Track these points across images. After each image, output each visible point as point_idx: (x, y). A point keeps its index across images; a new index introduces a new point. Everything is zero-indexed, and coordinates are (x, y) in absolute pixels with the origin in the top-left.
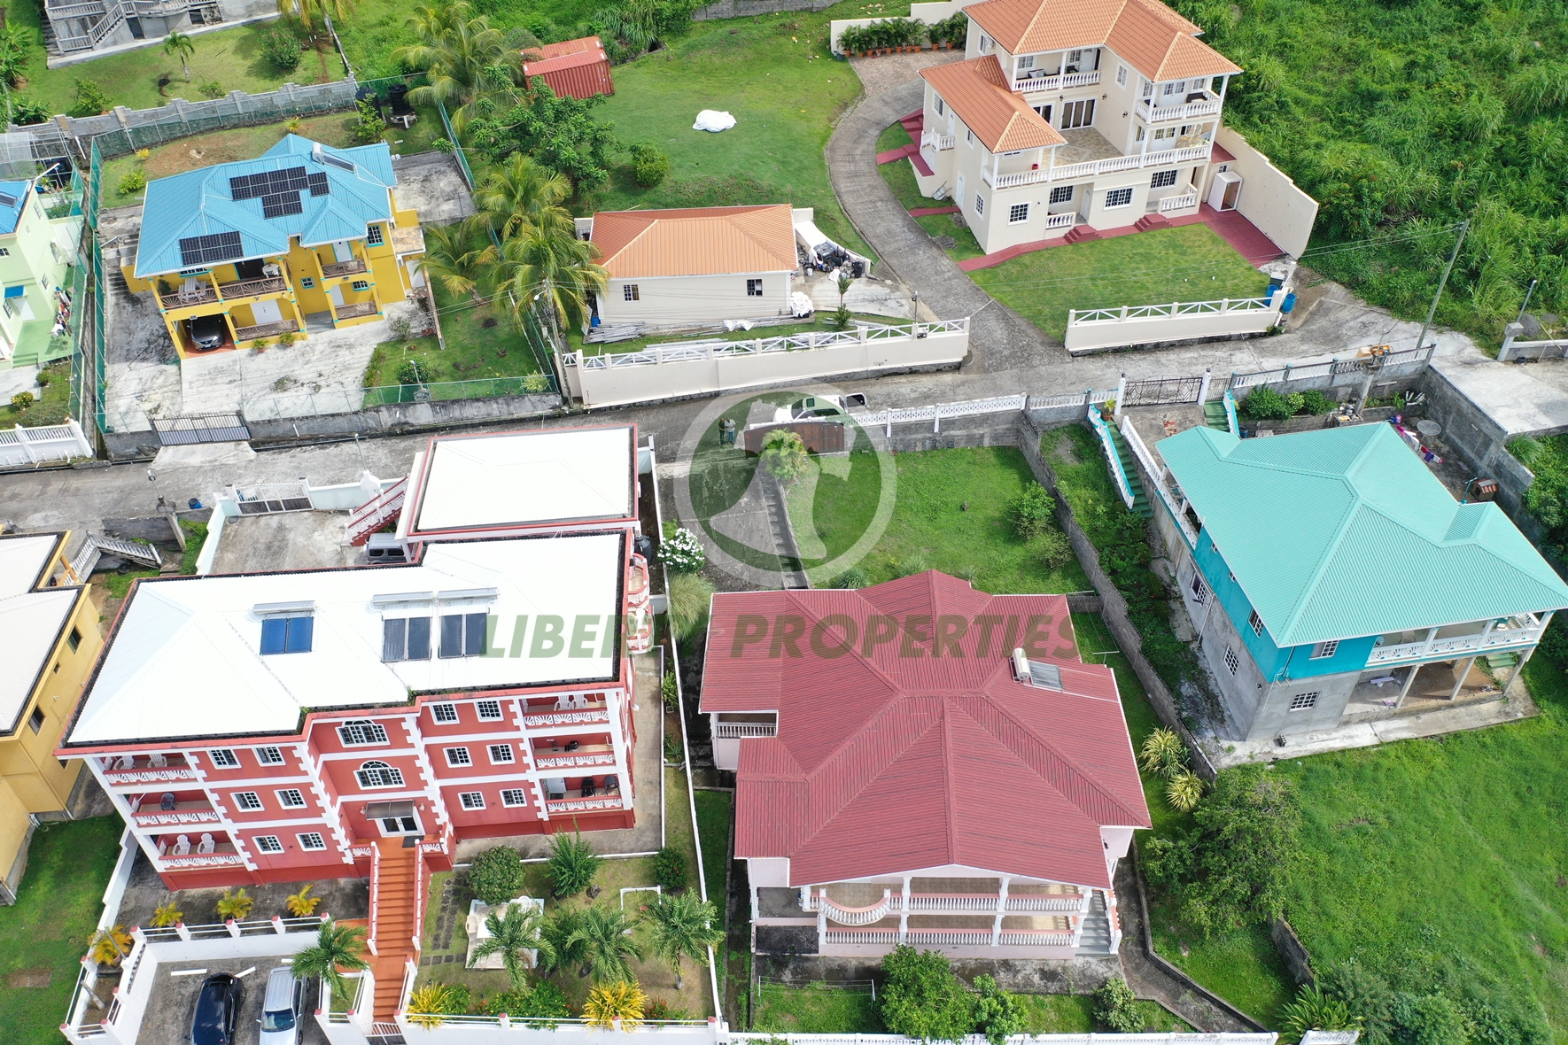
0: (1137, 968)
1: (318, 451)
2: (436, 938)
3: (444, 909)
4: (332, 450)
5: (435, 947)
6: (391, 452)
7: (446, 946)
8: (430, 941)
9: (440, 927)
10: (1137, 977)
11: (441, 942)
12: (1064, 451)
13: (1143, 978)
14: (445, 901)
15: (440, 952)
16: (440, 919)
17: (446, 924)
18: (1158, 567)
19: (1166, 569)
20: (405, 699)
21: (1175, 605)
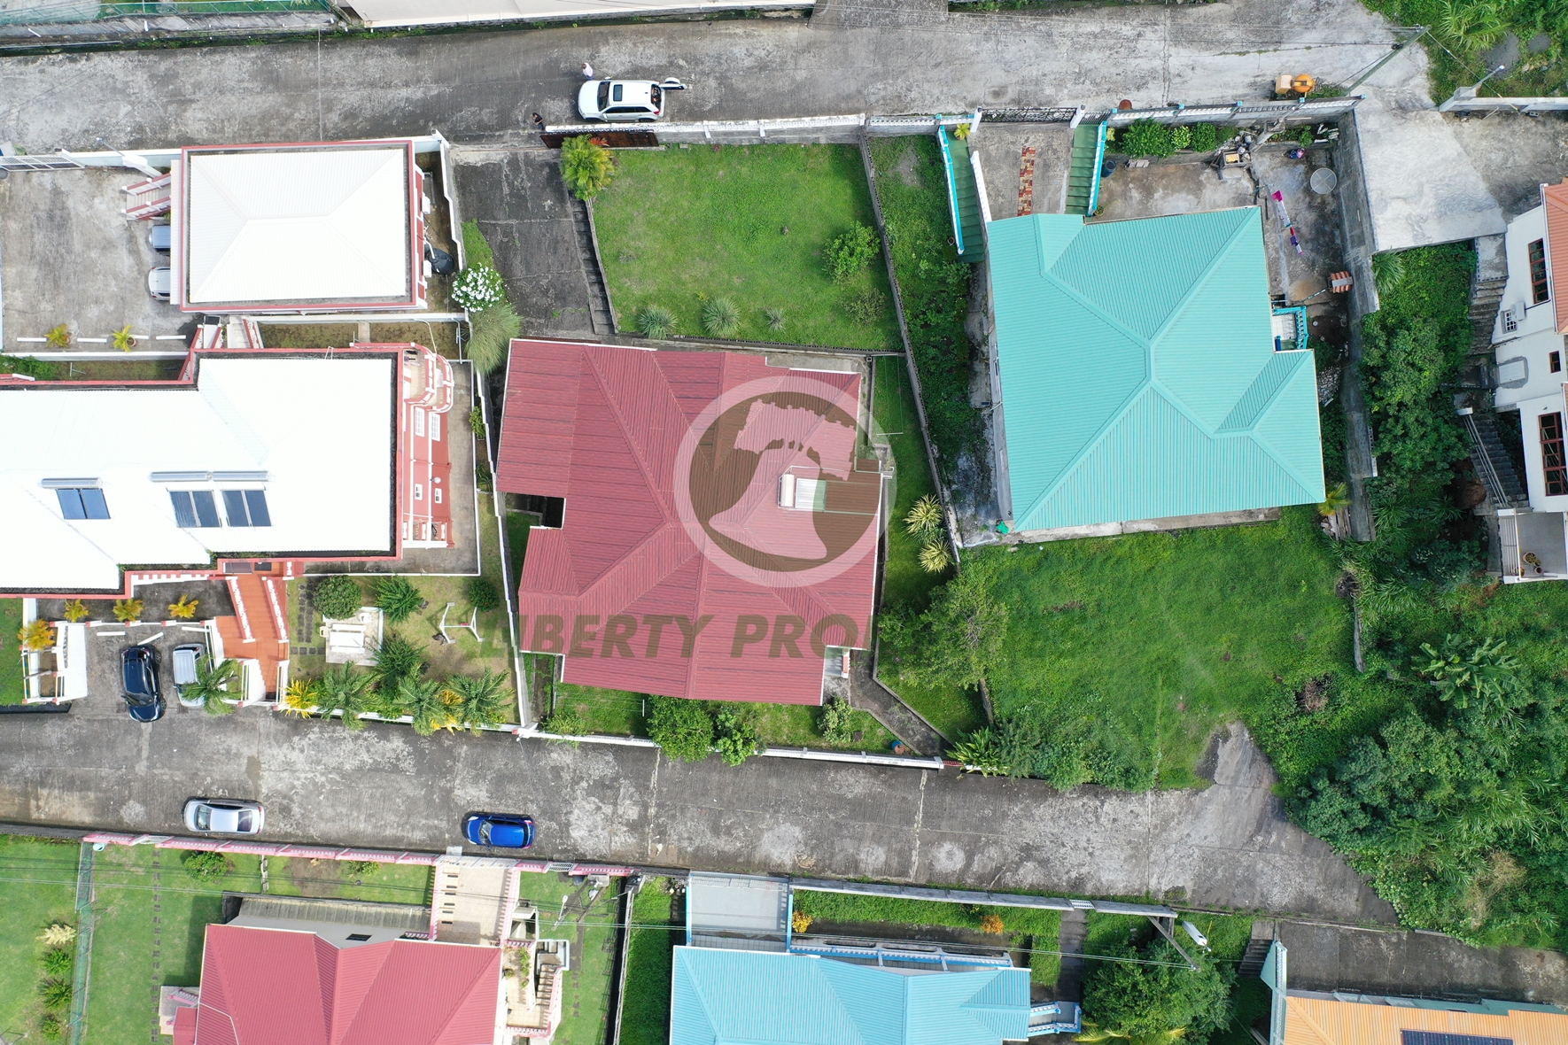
0: (862, 686)
1: (68, 66)
2: (300, 633)
3: (302, 609)
4: (83, 64)
5: (300, 640)
6: (152, 77)
7: (309, 640)
8: (295, 634)
9: (301, 624)
10: (860, 693)
11: (305, 635)
12: (907, 169)
13: (865, 694)
14: (302, 603)
15: (304, 644)
16: (300, 617)
17: (305, 622)
18: (973, 325)
19: (981, 324)
20: (207, 560)
21: (979, 367)
